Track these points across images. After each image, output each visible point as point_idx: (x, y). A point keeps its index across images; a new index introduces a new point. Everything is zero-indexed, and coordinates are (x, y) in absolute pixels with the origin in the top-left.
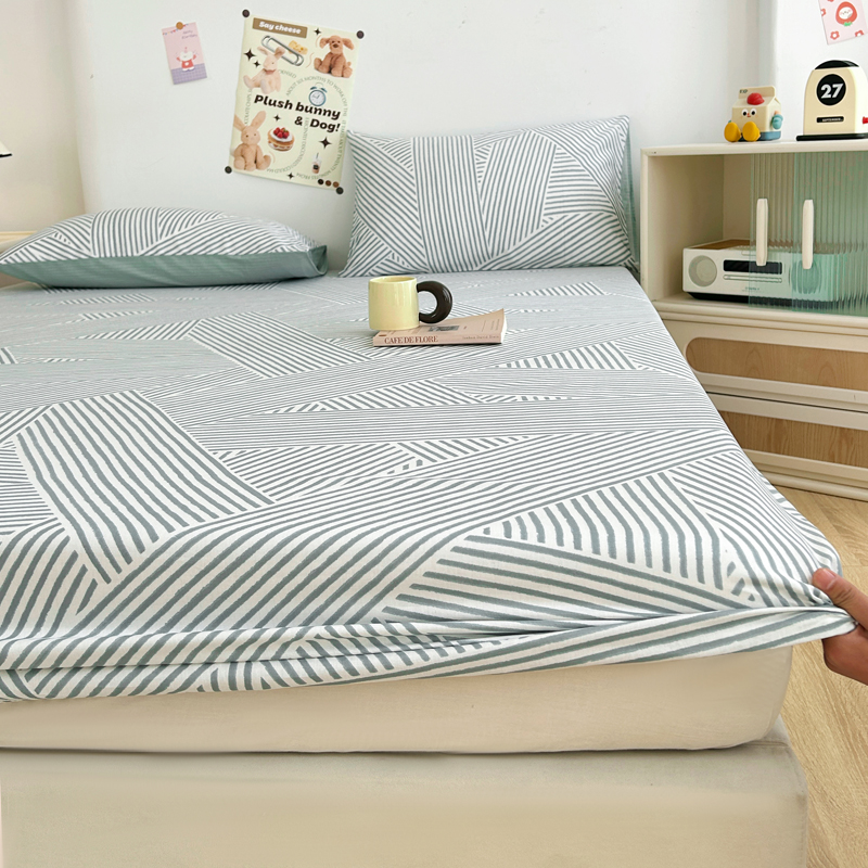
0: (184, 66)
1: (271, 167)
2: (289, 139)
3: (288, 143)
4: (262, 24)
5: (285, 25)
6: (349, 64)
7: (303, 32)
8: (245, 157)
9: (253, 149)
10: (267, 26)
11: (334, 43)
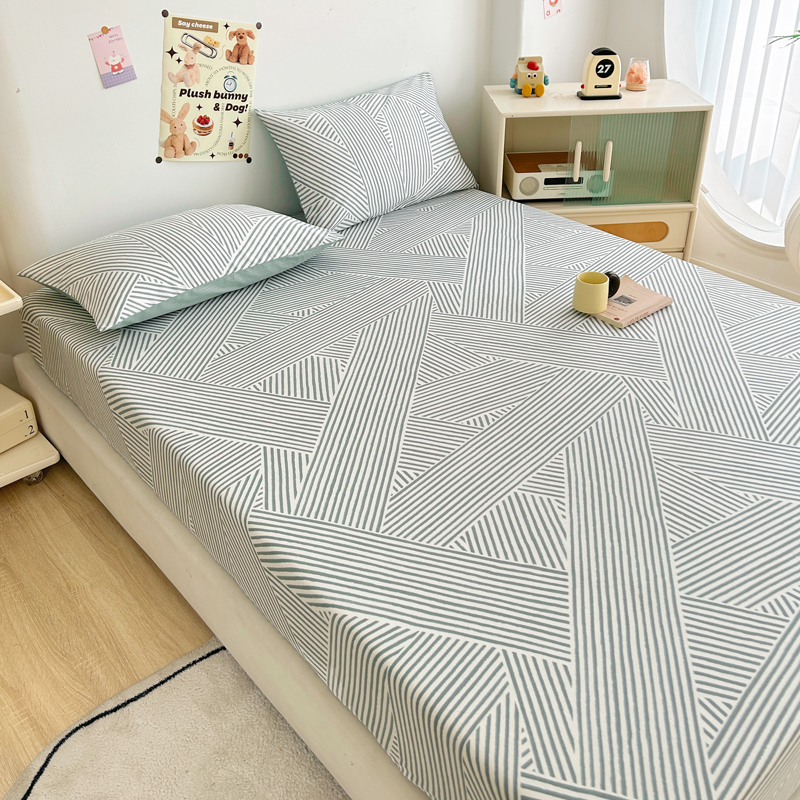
0: (113, 70)
1: (196, 152)
2: (210, 124)
3: (210, 128)
4: (180, 23)
5: (200, 22)
6: (253, 52)
7: (215, 28)
8: (175, 147)
9: (181, 138)
10: (184, 24)
11: (240, 35)
